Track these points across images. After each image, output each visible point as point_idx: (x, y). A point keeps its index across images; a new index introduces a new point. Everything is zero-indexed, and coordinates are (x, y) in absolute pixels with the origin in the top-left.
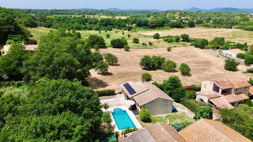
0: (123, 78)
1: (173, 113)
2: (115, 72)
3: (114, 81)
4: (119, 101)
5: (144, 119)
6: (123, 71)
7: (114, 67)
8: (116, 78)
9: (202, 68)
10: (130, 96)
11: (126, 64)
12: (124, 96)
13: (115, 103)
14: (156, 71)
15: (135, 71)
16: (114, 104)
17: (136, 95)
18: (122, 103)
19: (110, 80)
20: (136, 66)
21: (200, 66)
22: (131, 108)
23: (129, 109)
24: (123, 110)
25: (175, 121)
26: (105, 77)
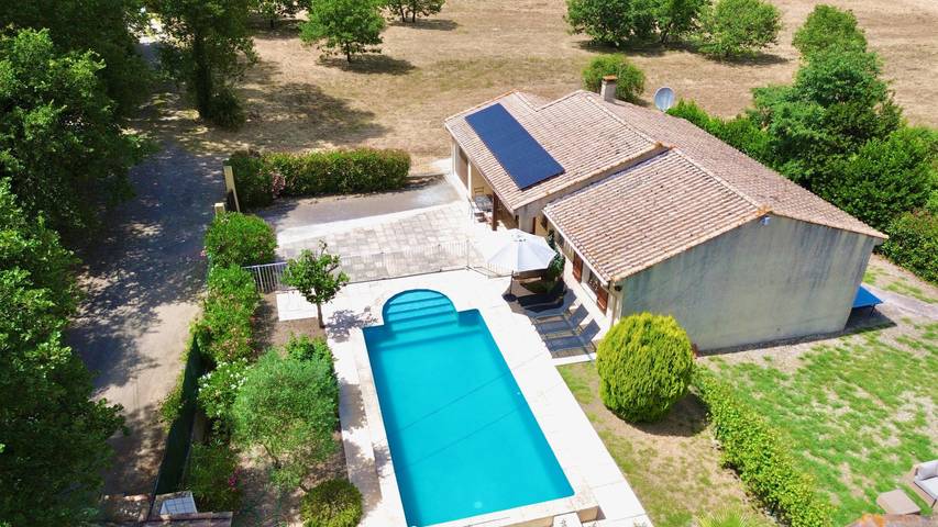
0: (471, 87)
1: (857, 340)
2: (425, 58)
3: (416, 106)
4: (435, 233)
5: (641, 402)
6: (468, 55)
7: (425, 32)
8: (430, 89)
9: (906, 48)
10: (514, 199)
11: (490, 20)
12: (474, 198)
13: (405, 249)
14: (660, 59)
15: (543, 53)
16: (397, 255)
17: (562, 194)
18: (458, 251)
19: (392, 94)
20: (543, 30)
21: (893, 36)
22: (523, 292)
23: (509, 297)
24: (458, 310)
25: (904, 417)
26: (361, 78)
